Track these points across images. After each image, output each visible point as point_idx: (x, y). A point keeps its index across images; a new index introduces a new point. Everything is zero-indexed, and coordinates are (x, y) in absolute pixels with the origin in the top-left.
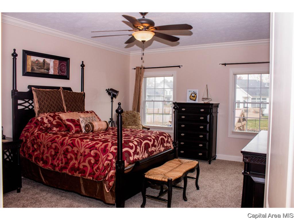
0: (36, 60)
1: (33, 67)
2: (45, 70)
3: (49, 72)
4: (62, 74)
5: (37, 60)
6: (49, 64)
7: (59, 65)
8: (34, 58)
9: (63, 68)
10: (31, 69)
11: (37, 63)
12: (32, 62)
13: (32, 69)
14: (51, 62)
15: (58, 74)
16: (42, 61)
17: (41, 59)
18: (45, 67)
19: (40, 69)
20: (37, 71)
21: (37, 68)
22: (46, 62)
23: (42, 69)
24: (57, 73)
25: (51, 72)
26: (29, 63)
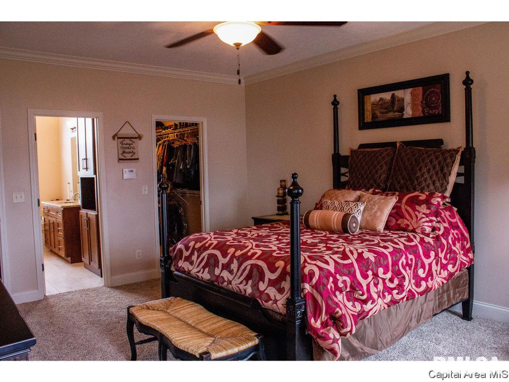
0: (378, 99)
1: (375, 113)
2: (394, 112)
3: (403, 115)
4: (431, 112)
5: (381, 99)
6: (403, 100)
7: (423, 95)
8: (375, 98)
9: (434, 99)
10: (371, 116)
11: (381, 103)
12: (373, 104)
13: (374, 116)
14: (406, 95)
15: (422, 115)
16: (390, 98)
17: (387, 96)
18: (395, 108)
19: (386, 113)
20: (381, 117)
21: (382, 113)
22: (396, 98)
23: (390, 111)
24: (419, 113)
25: (408, 113)
26: (368, 107)
